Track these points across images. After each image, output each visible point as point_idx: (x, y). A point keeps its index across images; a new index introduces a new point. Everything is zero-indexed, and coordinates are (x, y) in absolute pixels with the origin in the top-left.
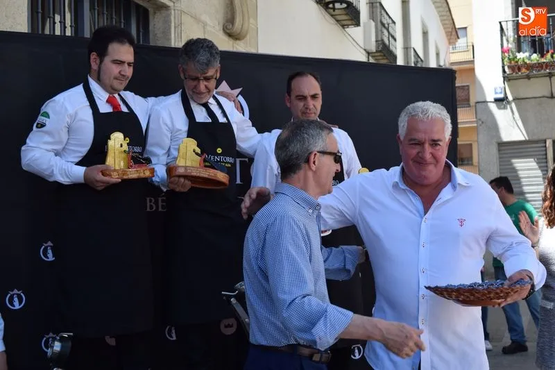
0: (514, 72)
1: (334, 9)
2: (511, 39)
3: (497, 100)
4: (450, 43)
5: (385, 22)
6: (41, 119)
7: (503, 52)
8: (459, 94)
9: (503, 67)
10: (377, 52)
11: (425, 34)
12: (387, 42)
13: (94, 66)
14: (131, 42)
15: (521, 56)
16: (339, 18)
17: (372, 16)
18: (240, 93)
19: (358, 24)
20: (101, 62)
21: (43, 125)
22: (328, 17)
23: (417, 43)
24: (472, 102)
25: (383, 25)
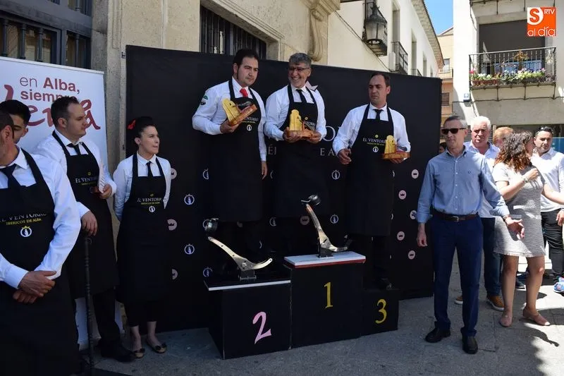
0: (476, 85)
1: (372, 44)
2: (475, 66)
3: (465, 101)
4: (439, 68)
5: (401, 54)
6: (203, 100)
7: (470, 73)
8: (444, 98)
9: (470, 82)
10: (396, 71)
11: (425, 62)
12: (402, 65)
13: (235, 71)
14: (256, 57)
15: (481, 75)
16: (375, 50)
17: (394, 50)
18: (317, 88)
19: (386, 54)
20: (239, 67)
21: (204, 104)
22: (368, 49)
23: (420, 67)
24: (450, 102)
25: (400, 55)
